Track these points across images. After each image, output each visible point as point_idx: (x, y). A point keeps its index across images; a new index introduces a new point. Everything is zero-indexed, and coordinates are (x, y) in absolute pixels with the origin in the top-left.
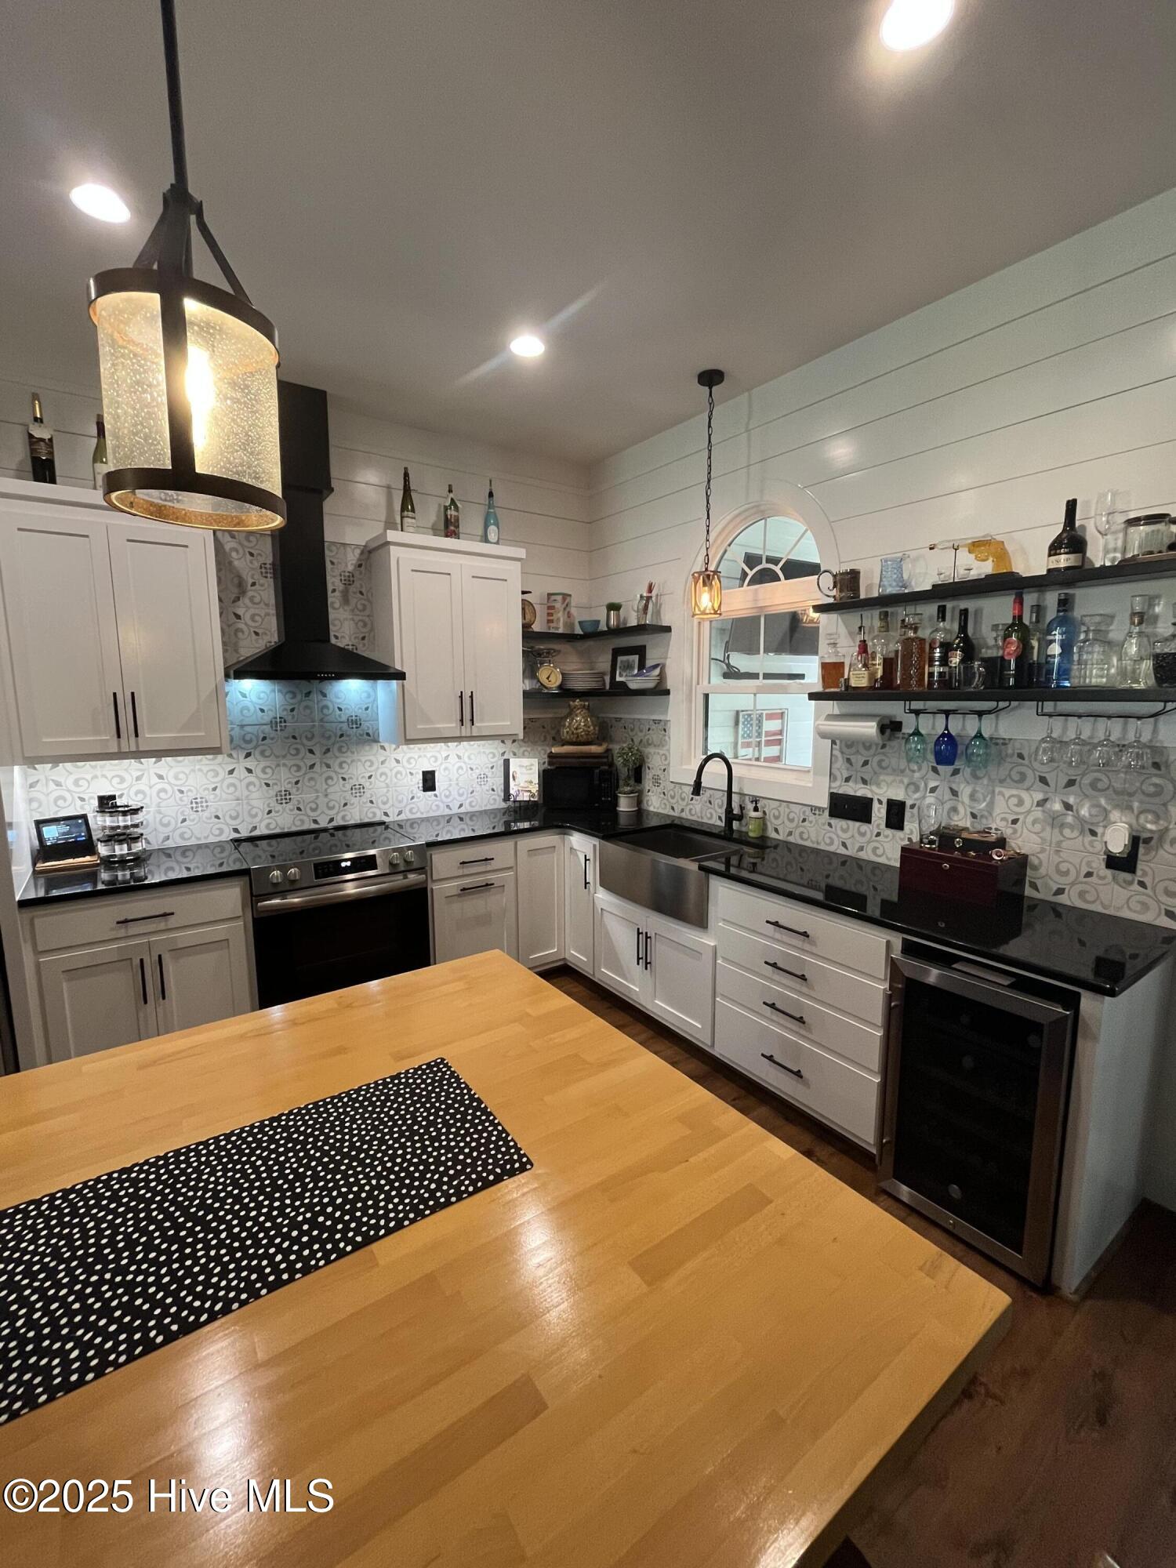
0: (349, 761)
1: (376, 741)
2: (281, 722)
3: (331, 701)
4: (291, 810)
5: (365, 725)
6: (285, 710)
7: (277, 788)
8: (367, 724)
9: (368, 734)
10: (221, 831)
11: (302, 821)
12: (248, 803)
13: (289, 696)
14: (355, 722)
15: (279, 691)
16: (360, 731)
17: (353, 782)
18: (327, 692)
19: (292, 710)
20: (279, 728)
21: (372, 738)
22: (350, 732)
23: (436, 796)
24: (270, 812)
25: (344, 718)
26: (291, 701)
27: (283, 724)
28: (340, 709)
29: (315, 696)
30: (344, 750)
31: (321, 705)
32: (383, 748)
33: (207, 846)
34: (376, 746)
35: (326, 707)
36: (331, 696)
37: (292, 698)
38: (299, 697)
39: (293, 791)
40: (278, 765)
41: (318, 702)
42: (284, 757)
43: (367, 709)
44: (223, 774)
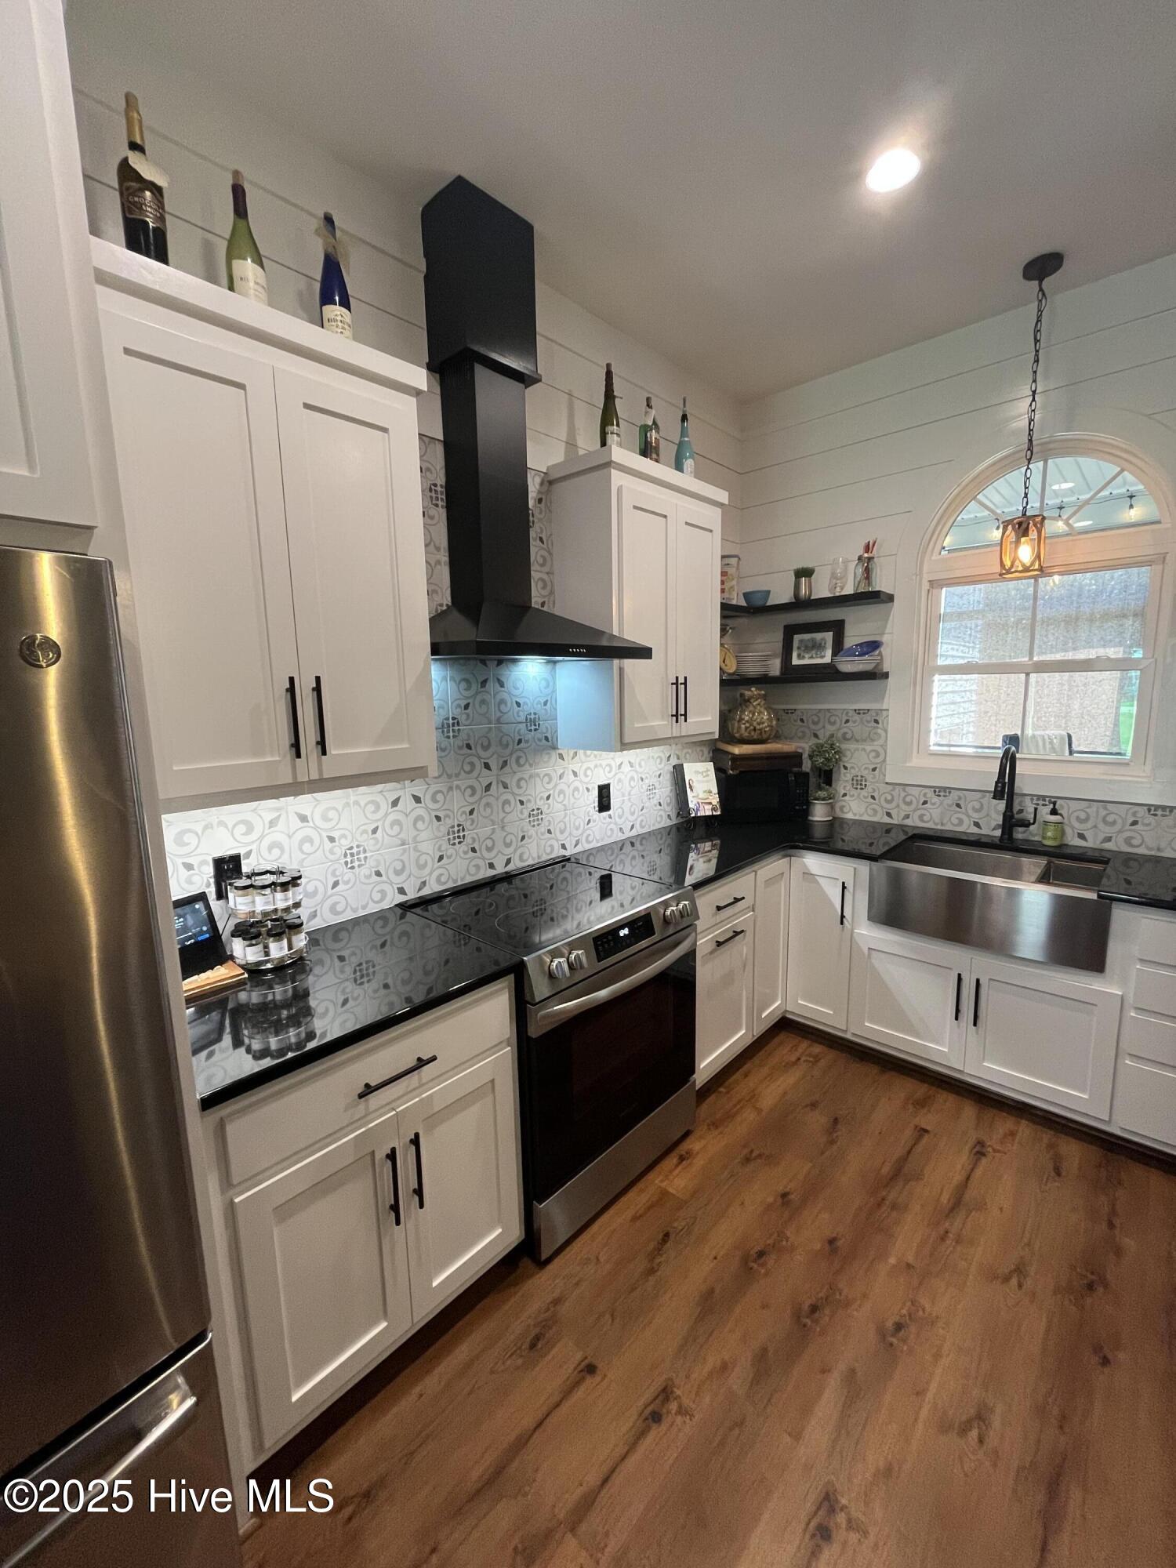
0: (526, 776)
1: (554, 748)
2: (453, 725)
3: (509, 693)
4: (465, 853)
5: (543, 728)
6: (459, 706)
7: (449, 822)
8: (546, 724)
9: (547, 739)
10: (383, 893)
11: (477, 867)
12: (416, 849)
13: (463, 685)
14: (533, 722)
15: (452, 679)
16: (538, 735)
17: (531, 806)
18: (503, 679)
19: (467, 707)
20: (451, 734)
21: (550, 743)
22: (530, 736)
23: (610, 817)
24: (441, 858)
25: (522, 718)
26: (467, 694)
27: (456, 728)
28: (518, 704)
29: (491, 685)
30: (522, 761)
31: (498, 697)
32: (561, 757)
33: (365, 919)
34: (554, 754)
35: (502, 702)
36: (509, 684)
37: (466, 690)
38: (474, 687)
39: (467, 825)
40: (450, 789)
41: (495, 695)
42: (457, 775)
43: (545, 703)
44: (385, 806)
